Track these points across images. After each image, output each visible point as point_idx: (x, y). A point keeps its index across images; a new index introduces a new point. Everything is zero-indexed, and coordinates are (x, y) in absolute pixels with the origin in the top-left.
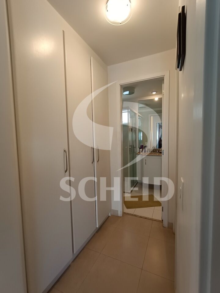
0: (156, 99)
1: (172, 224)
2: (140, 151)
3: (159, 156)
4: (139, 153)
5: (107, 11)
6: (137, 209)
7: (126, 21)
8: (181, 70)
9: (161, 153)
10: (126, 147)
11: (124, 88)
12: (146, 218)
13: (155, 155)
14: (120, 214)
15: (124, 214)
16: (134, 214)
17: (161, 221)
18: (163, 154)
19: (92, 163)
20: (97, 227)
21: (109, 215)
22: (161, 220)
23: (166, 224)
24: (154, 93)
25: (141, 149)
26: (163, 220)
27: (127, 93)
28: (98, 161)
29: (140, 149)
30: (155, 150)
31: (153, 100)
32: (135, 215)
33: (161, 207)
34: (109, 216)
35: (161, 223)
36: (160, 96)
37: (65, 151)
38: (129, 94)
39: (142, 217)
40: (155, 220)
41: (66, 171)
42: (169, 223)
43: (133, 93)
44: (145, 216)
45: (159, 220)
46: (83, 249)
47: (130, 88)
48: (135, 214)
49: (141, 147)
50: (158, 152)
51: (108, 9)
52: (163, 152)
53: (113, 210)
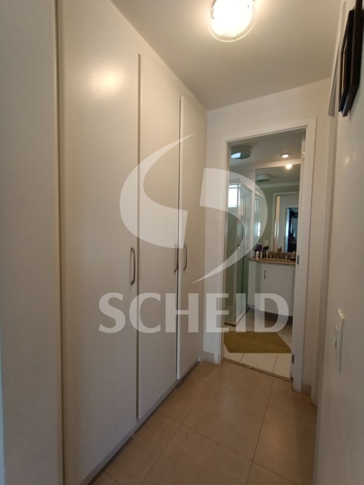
0: (289, 166)
1: (310, 387)
2: (255, 255)
3: (289, 265)
4: (253, 259)
5: (213, 18)
6: (247, 355)
7: (244, 34)
8: (345, 115)
9: (294, 260)
10: (232, 248)
11: (234, 147)
12: (262, 372)
13: (282, 263)
14: (217, 360)
15: (224, 360)
16: (242, 362)
17: (290, 380)
18: (298, 263)
19: (175, 272)
20: (178, 378)
21: (199, 360)
22: (289, 377)
23: (297, 385)
24: (285, 156)
25: (258, 252)
26: (292, 379)
27: (238, 155)
28: (184, 269)
29: (256, 251)
30: (281, 255)
31: (282, 169)
32: (243, 365)
33: (289, 356)
34: (198, 362)
35: (289, 383)
36: (296, 162)
37: (132, 250)
38: (241, 158)
39: (255, 370)
40: (279, 377)
41: (132, 283)
42: (303, 385)
43: (248, 156)
44: (260, 368)
45: (285, 378)
46: (153, 413)
47: (243, 147)
48: (244, 362)
49: (257, 248)
50: (287, 259)
51: (214, 14)
52: (298, 260)
53: (206, 353)
